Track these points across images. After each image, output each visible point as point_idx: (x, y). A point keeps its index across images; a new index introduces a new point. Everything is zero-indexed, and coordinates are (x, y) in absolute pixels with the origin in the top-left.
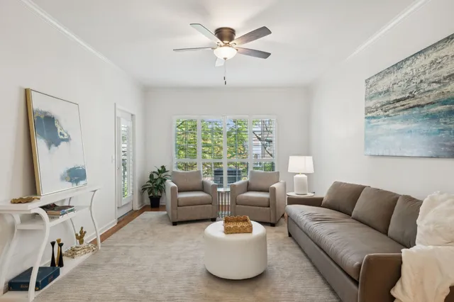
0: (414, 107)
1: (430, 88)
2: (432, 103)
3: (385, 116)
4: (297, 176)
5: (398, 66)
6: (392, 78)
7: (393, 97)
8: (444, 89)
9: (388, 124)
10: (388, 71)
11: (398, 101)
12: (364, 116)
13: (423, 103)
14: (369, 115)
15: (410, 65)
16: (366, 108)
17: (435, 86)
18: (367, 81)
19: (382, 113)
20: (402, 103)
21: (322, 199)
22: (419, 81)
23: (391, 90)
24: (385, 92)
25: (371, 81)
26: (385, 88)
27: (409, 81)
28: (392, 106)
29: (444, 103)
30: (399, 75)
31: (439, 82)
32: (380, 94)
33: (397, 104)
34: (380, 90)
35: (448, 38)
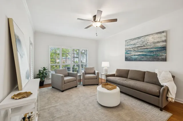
0: (145, 49)
1: (151, 44)
2: (152, 48)
3: (134, 51)
4: (105, 68)
5: (139, 38)
6: (136, 41)
7: (137, 46)
8: (155, 45)
9: (135, 53)
10: (135, 39)
11: (139, 47)
12: (125, 50)
13: (148, 48)
14: (127, 50)
15: (144, 38)
16: (125, 48)
17: (152, 44)
18: (126, 41)
19: (132, 50)
20: (140, 47)
21: (115, 74)
22: (147, 42)
23: (136, 44)
24: (134, 44)
25: (128, 41)
26: (134, 43)
27: (143, 42)
28: (136, 48)
29: (156, 48)
30: (139, 40)
31: (154, 43)
32: (131, 45)
33: (139, 48)
34: (132, 44)
35: (157, 33)
